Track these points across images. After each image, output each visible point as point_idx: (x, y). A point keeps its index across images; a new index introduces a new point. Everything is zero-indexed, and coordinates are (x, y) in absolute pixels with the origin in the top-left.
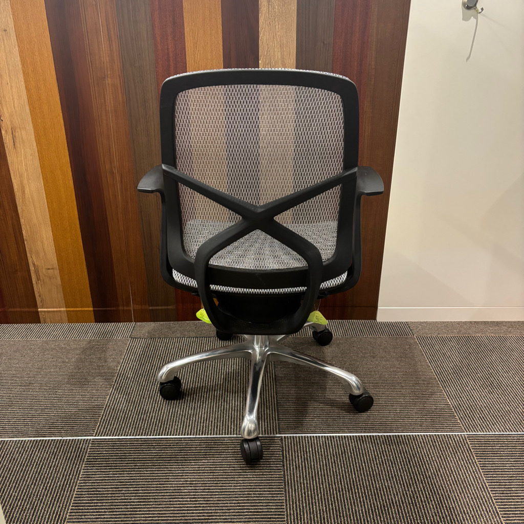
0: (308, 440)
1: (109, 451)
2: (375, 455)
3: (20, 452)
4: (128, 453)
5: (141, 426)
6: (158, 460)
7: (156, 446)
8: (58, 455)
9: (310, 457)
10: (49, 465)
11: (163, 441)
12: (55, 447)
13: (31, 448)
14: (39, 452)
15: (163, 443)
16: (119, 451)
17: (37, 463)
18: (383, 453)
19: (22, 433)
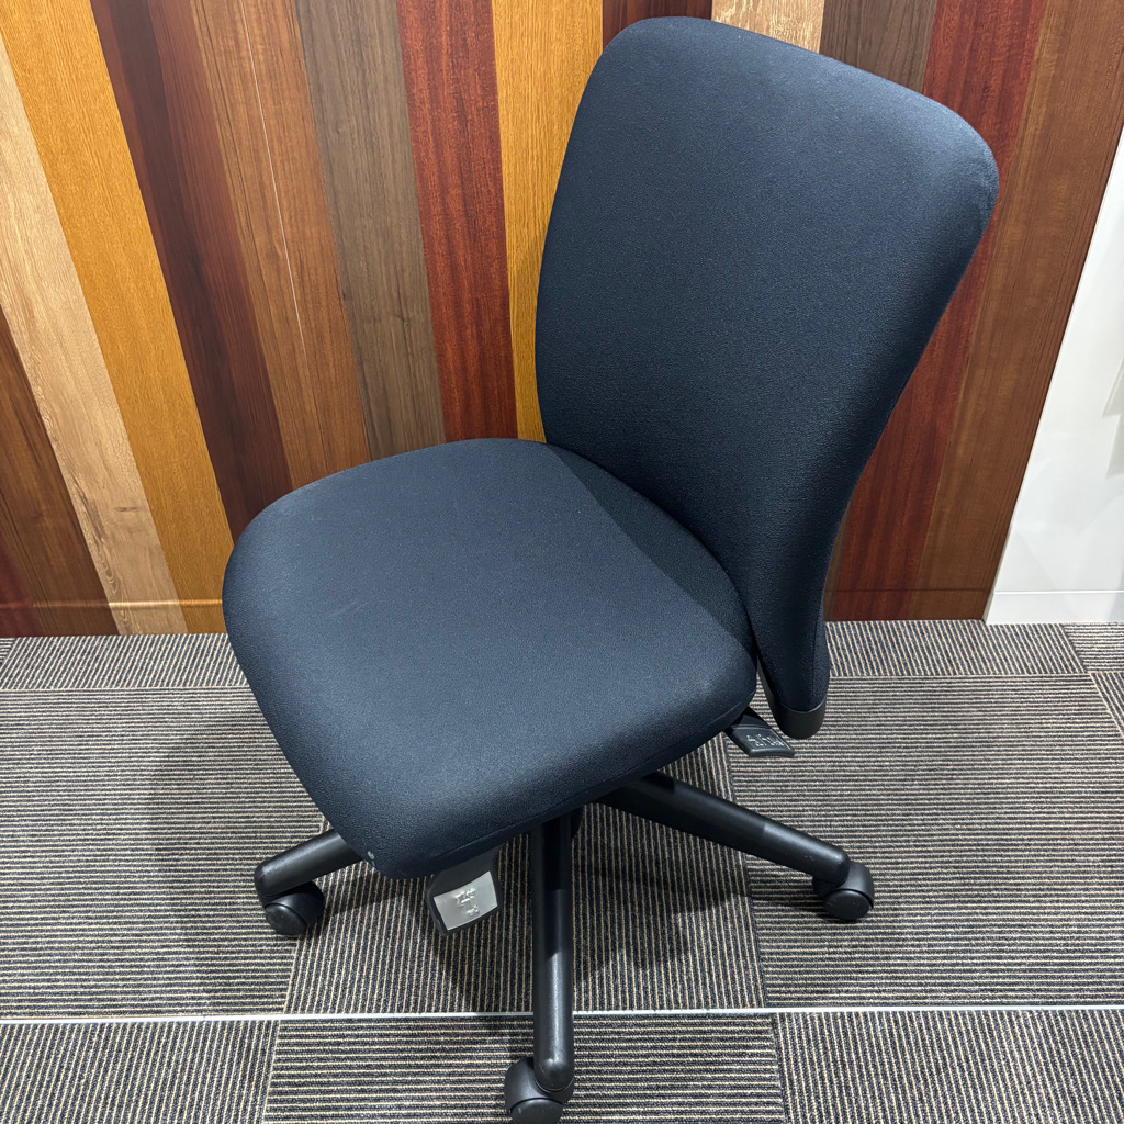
0: (844, 1027)
1: (328, 1060)
2: (1026, 1076)
3: (101, 1061)
4: (378, 1067)
5: (404, 978)
6: (456, 1090)
7: (446, 1043)
8: (197, 1073)
9: (853, 1080)
10: (176, 1103)
11: (466, 1027)
12: (188, 1046)
13: (127, 1049)
14: (147, 1063)
15: (464, 1035)
16: (352, 1059)
17: (146, 1095)
18: (1048, 1070)
19: (99, 1000)
